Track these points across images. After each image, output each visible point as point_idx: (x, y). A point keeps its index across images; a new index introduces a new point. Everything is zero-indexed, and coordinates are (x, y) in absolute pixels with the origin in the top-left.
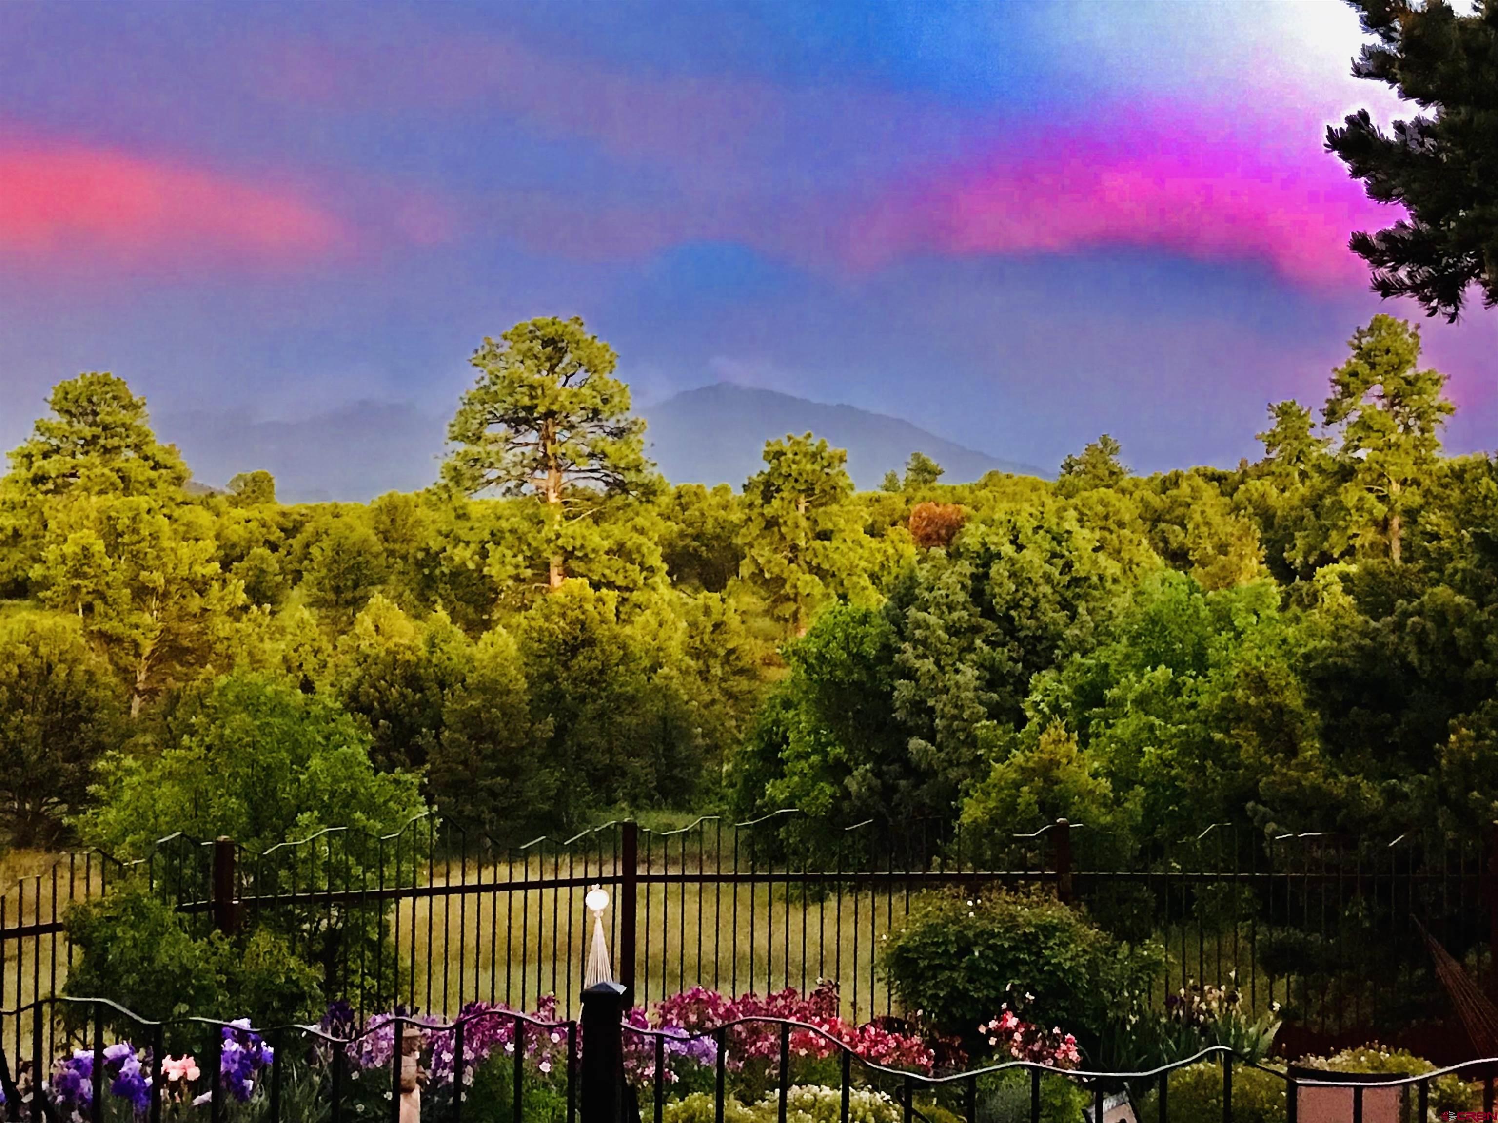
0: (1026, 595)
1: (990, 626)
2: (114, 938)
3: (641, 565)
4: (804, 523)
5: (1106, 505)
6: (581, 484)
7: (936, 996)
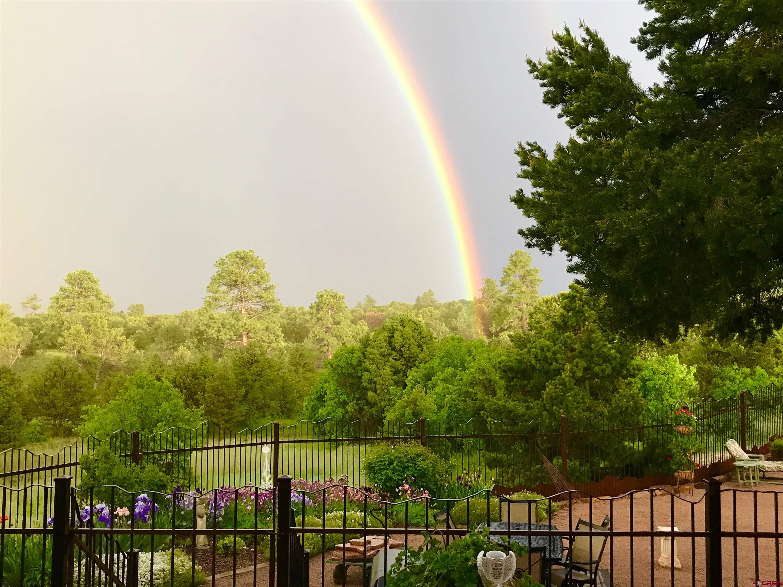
0: (406, 343)
1: (394, 353)
2: (97, 467)
3: (274, 334)
4: (331, 319)
5: (431, 312)
6: (253, 307)
7: (382, 479)
